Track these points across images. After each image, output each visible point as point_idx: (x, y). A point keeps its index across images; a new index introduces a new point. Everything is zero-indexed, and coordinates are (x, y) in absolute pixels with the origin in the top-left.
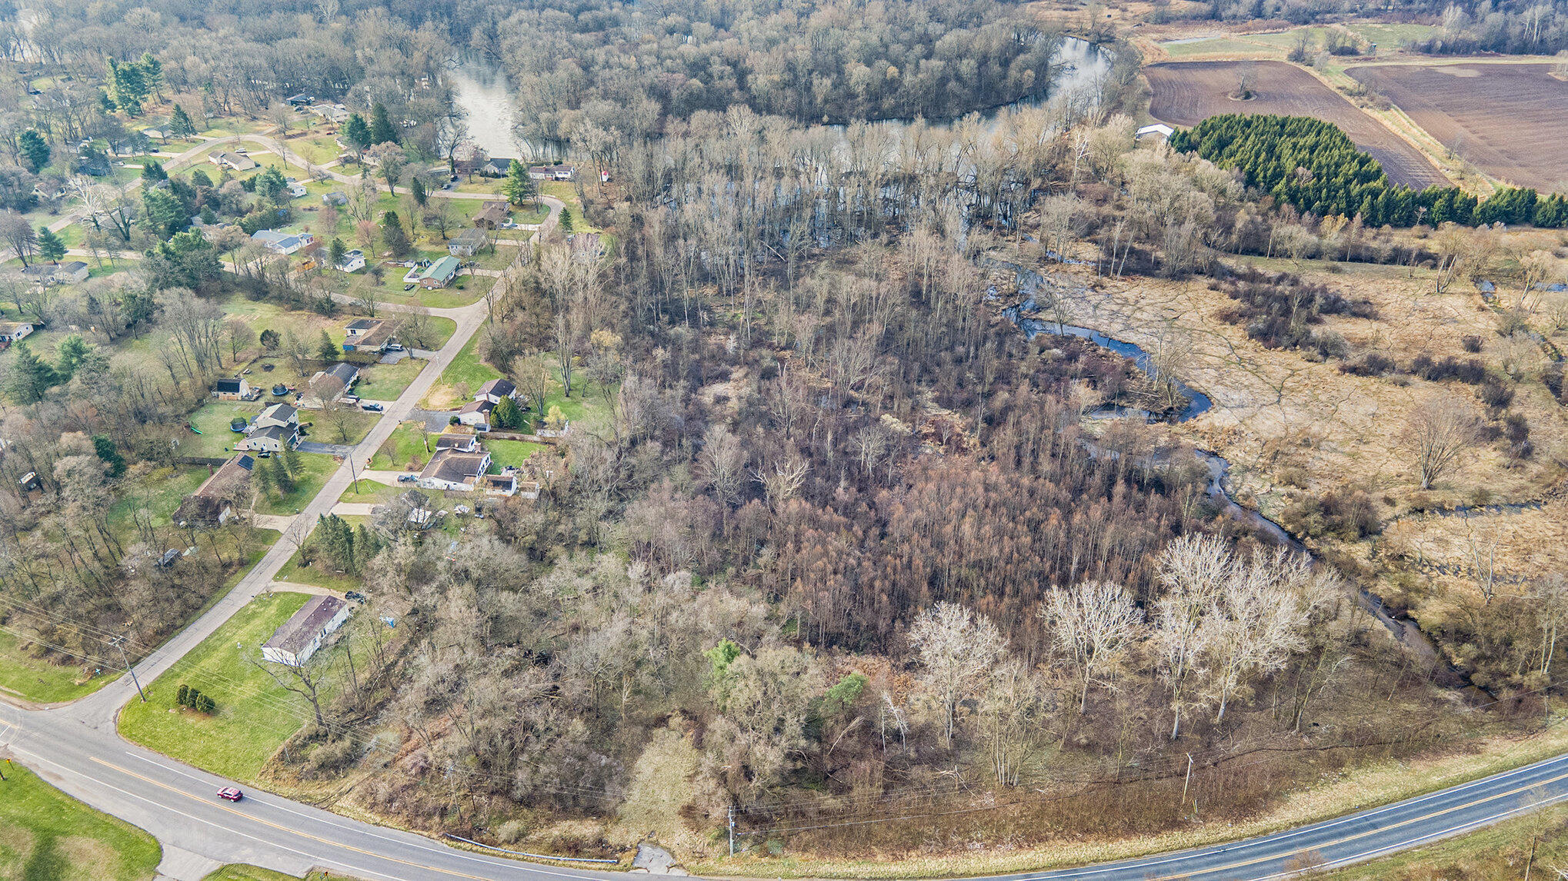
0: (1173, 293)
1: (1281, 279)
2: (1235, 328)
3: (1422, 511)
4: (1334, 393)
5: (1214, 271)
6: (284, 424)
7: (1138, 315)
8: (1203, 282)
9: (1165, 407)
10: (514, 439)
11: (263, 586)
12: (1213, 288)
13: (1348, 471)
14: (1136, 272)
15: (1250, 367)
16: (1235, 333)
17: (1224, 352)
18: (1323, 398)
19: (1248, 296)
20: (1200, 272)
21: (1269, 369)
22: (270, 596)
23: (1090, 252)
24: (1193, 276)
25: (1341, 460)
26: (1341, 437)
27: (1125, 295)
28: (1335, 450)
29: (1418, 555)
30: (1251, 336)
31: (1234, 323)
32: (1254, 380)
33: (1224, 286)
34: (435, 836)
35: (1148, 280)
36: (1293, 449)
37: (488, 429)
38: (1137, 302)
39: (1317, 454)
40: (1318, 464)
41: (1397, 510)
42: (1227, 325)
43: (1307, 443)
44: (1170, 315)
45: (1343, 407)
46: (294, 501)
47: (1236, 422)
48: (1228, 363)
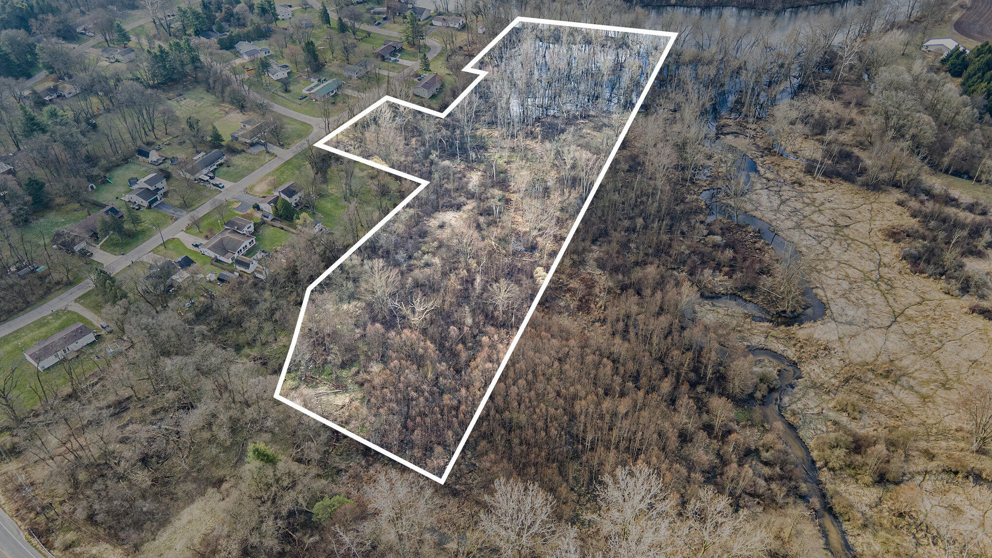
0: (861, 201)
1: (971, 208)
2: (895, 246)
3: (956, 473)
4: (950, 331)
5: (913, 188)
6: (152, 188)
7: (815, 217)
8: (897, 195)
9: (781, 309)
10: (282, 228)
11: (65, 303)
12: (901, 203)
13: (911, 413)
14: (839, 175)
15: (883, 286)
16: (891, 251)
17: (869, 266)
18: (935, 333)
19: (926, 218)
20: (897, 185)
21: (901, 292)
22: (66, 311)
23: (812, 150)
24: (889, 188)
25: (911, 399)
26: (926, 376)
27: (815, 195)
28: (911, 388)
29: (922, 517)
30: (904, 258)
31: (897, 241)
32: (879, 299)
33: (914, 204)
34: (23, 528)
35: (846, 185)
36: (870, 375)
37: (271, 218)
38: (823, 204)
39: (890, 387)
40: (887, 398)
41: (932, 465)
42: (890, 243)
43: (887, 374)
44: (842, 221)
45: (949, 347)
46: (127, 244)
47: (836, 338)
48: (866, 278)
